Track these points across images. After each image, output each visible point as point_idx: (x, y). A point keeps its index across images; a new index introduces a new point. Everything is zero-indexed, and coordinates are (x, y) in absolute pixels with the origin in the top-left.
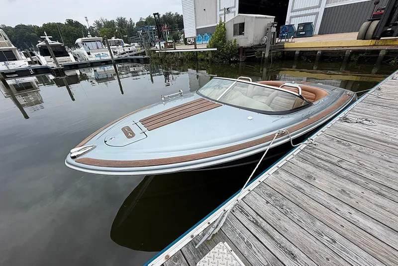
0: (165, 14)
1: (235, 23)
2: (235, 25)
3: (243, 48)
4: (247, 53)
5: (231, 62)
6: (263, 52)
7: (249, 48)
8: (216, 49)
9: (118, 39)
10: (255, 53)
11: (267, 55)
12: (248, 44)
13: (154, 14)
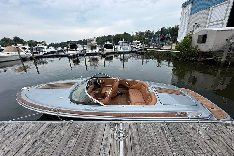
0: (174, 26)
1: (199, 35)
2: (199, 36)
3: (203, 52)
4: (205, 56)
5: (190, 61)
6: (219, 57)
7: (208, 53)
8: (179, 51)
9: (138, 41)
10: (213, 57)
11: (223, 60)
12: (208, 49)
13: (162, 28)
